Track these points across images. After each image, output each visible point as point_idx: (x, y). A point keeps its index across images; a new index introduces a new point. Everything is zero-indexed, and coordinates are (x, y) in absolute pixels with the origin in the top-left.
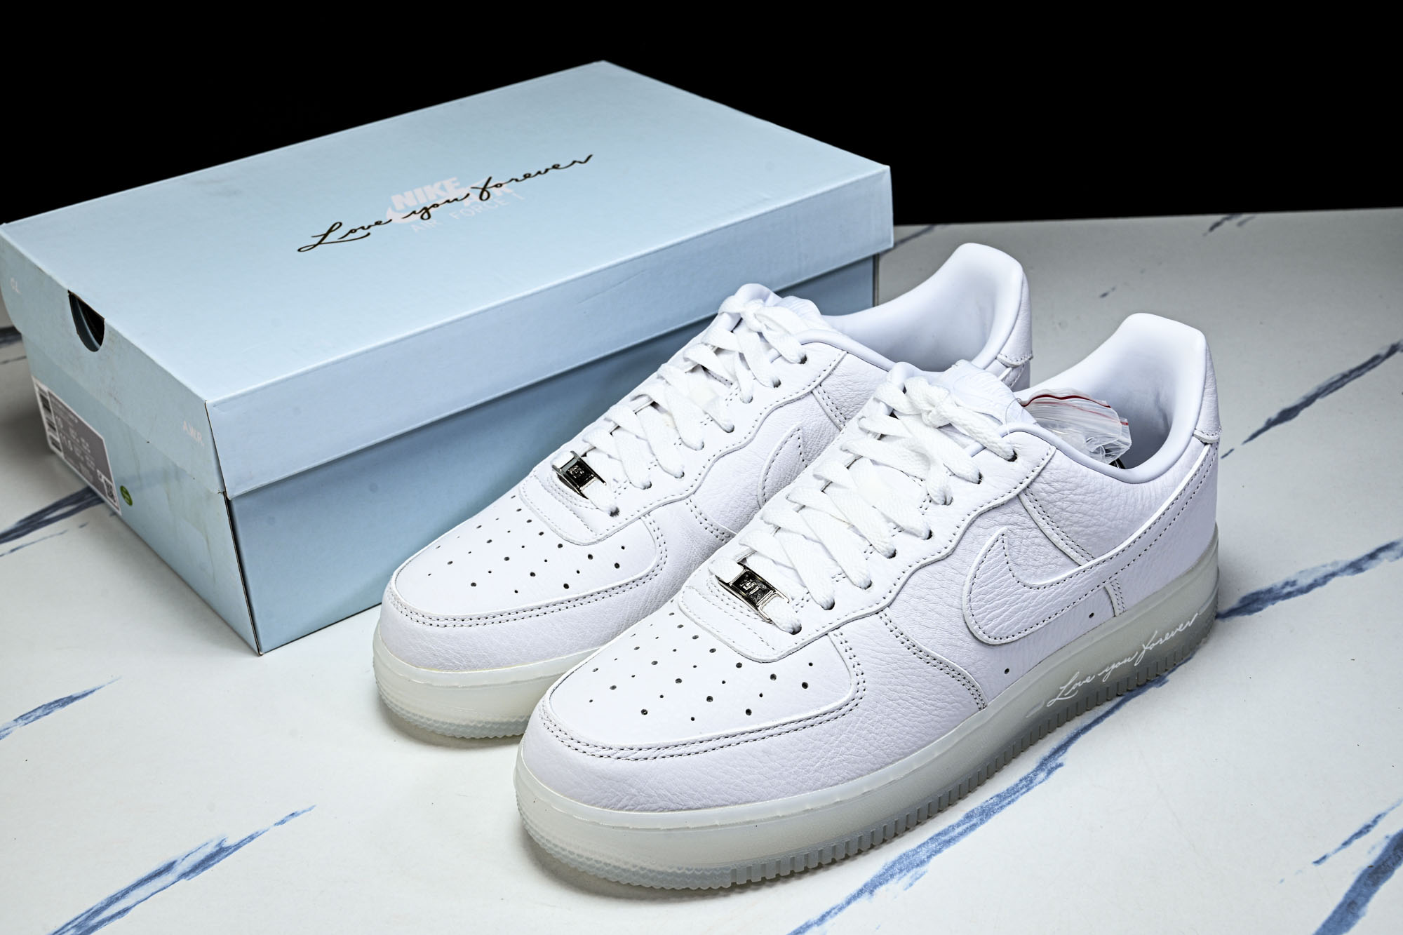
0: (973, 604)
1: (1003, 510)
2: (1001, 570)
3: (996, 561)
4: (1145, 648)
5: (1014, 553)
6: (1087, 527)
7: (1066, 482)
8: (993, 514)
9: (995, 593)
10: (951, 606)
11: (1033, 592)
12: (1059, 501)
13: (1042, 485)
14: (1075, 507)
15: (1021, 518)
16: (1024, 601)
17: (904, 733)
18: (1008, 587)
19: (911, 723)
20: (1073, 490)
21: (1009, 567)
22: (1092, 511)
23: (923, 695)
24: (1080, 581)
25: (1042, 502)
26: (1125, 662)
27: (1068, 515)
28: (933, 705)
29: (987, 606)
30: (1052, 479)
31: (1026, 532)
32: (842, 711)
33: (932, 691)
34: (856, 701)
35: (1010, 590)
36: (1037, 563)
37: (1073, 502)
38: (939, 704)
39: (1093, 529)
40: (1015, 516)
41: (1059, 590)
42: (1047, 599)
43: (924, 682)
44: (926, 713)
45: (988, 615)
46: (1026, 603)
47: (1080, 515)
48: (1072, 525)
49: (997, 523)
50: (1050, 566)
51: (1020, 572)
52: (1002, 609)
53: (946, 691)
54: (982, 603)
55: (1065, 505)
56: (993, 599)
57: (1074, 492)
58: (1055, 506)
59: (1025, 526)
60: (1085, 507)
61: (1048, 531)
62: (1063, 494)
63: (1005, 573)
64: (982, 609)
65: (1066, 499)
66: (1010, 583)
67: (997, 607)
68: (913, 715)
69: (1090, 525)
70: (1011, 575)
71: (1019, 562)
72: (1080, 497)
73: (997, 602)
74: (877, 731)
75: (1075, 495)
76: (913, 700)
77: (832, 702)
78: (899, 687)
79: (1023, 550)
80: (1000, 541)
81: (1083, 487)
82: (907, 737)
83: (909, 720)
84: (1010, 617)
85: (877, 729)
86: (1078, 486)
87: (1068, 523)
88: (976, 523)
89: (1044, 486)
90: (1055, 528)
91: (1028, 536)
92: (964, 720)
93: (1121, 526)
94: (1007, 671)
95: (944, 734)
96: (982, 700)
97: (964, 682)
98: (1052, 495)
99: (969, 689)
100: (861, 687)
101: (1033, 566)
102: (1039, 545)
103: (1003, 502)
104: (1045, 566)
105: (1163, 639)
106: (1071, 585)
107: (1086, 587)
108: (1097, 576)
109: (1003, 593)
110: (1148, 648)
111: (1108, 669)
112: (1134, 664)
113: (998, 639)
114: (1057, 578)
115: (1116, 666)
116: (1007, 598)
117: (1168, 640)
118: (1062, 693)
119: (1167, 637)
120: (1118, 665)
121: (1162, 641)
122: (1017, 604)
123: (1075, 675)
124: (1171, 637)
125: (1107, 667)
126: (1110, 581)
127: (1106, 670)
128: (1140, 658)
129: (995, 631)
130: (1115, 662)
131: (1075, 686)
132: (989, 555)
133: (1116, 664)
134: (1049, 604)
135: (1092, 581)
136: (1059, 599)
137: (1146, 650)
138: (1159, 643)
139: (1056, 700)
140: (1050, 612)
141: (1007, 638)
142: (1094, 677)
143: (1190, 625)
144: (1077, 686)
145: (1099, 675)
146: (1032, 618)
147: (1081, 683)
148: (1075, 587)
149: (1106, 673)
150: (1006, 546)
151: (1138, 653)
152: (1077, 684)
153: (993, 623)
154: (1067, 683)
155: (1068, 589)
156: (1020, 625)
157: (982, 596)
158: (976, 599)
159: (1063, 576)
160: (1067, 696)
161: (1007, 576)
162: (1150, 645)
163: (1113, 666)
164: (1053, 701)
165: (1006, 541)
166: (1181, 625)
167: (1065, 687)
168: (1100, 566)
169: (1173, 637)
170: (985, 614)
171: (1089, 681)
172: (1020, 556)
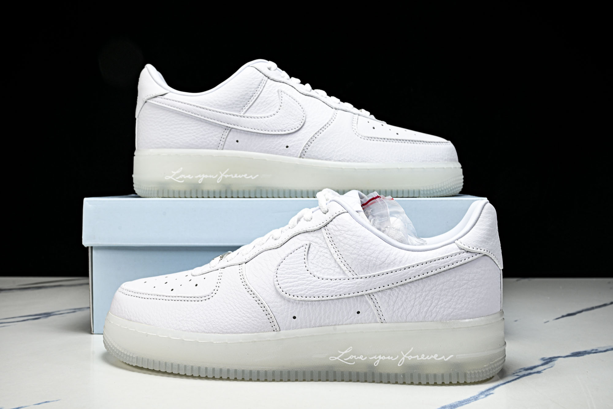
0: (278, 271)
1: (312, 234)
2: (299, 260)
3: (298, 256)
4: (405, 356)
5: (311, 256)
6: (351, 254)
7: (343, 226)
8: (306, 234)
9: (293, 270)
11: (316, 279)
12: (339, 236)
13: (333, 226)
14: (345, 241)
15: (320, 241)
16: (307, 281)
19: (230, 318)
20: (346, 231)
21: (306, 262)
22: (354, 246)
23: (241, 306)
24: (345, 283)
25: (331, 235)
26: (389, 358)
28: (244, 314)
29: (286, 275)
30: (337, 223)
31: (321, 249)
33: (246, 306)
34: (210, 296)
35: (302, 272)
36: (323, 266)
37: (346, 238)
38: (248, 315)
39: (355, 256)
40: (318, 239)
41: (331, 283)
42: (322, 285)
43: (244, 300)
44: (239, 316)
46: (309, 282)
47: (348, 246)
49: (307, 239)
50: (330, 270)
51: (312, 267)
52: (294, 280)
53: (253, 310)
54: (284, 273)
55: (341, 239)
56: (290, 273)
57: (346, 233)
58: (337, 238)
59: (322, 246)
60: (351, 242)
61: (333, 251)
62: (341, 232)
63: (302, 263)
64: (283, 275)
65: (342, 235)
66: (302, 269)
67: (291, 278)
68: (233, 314)
69: (353, 252)
70: (304, 265)
71: (312, 262)
72: (349, 236)
73: (292, 275)
74: (212, 314)
75: (347, 234)
76: (235, 307)
78: (231, 298)
79: (317, 257)
80: (304, 247)
81: (352, 231)
82: (226, 323)
83: (230, 316)
84: (297, 286)
86: (349, 230)
87: (342, 249)
88: (298, 236)
89: (333, 227)
90: (337, 251)
91: (322, 251)
92: (263, 332)
93: (374, 262)
94: (294, 318)
95: (248, 333)
96: (275, 325)
97: (264, 309)
98: (336, 232)
99: (267, 315)
100: (214, 292)
101: (320, 267)
102: (327, 258)
103: (312, 229)
104: (327, 269)
105: (420, 357)
106: (338, 283)
107: (349, 289)
108: (356, 286)
109: (297, 272)
110: (407, 357)
111: (376, 357)
112: (398, 364)
113: (288, 294)
114: (332, 277)
115: (382, 358)
116: (298, 276)
117: (424, 360)
118: (342, 356)
119: (423, 357)
120: (384, 358)
121: (419, 358)
122: (303, 280)
123: (350, 348)
124: (427, 359)
125: (376, 356)
126: (367, 293)
127: (375, 357)
128: (402, 361)
129: (286, 289)
130: (381, 355)
131: (352, 357)
132: (296, 251)
133: (381, 357)
134: (323, 288)
135: (353, 287)
136: (330, 288)
137: (405, 358)
138: (416, 358)
139: (337, 359)
140: (323, 293)
141: (294, 296)
142: (366, 358)
143: (445, 360)
144: (354, 358)
145: (370, 358)
146: (311, 292)
147: (356, 357)
148: (341, 285)
149: (375, 360)
150: (307, 250)
151: (399, 357)
152: (353, 357)
153: (286, 285)
154: (343, 351)
155: (337, 285)
156: (302, 292)
157: (284, 269)
158: (281, 270)
159: (335, 277)
160: (346, 361)
161: (302, 265)
162: (407, 356)
163: (380, 357)
164: (334, 358)
165: (307, 248)
166: (436, 355)
167: (343, 353)
168: (358, 280)
169: (428, 360)
170: (284, 278)
171: (363, 359)
172: (314, 259)
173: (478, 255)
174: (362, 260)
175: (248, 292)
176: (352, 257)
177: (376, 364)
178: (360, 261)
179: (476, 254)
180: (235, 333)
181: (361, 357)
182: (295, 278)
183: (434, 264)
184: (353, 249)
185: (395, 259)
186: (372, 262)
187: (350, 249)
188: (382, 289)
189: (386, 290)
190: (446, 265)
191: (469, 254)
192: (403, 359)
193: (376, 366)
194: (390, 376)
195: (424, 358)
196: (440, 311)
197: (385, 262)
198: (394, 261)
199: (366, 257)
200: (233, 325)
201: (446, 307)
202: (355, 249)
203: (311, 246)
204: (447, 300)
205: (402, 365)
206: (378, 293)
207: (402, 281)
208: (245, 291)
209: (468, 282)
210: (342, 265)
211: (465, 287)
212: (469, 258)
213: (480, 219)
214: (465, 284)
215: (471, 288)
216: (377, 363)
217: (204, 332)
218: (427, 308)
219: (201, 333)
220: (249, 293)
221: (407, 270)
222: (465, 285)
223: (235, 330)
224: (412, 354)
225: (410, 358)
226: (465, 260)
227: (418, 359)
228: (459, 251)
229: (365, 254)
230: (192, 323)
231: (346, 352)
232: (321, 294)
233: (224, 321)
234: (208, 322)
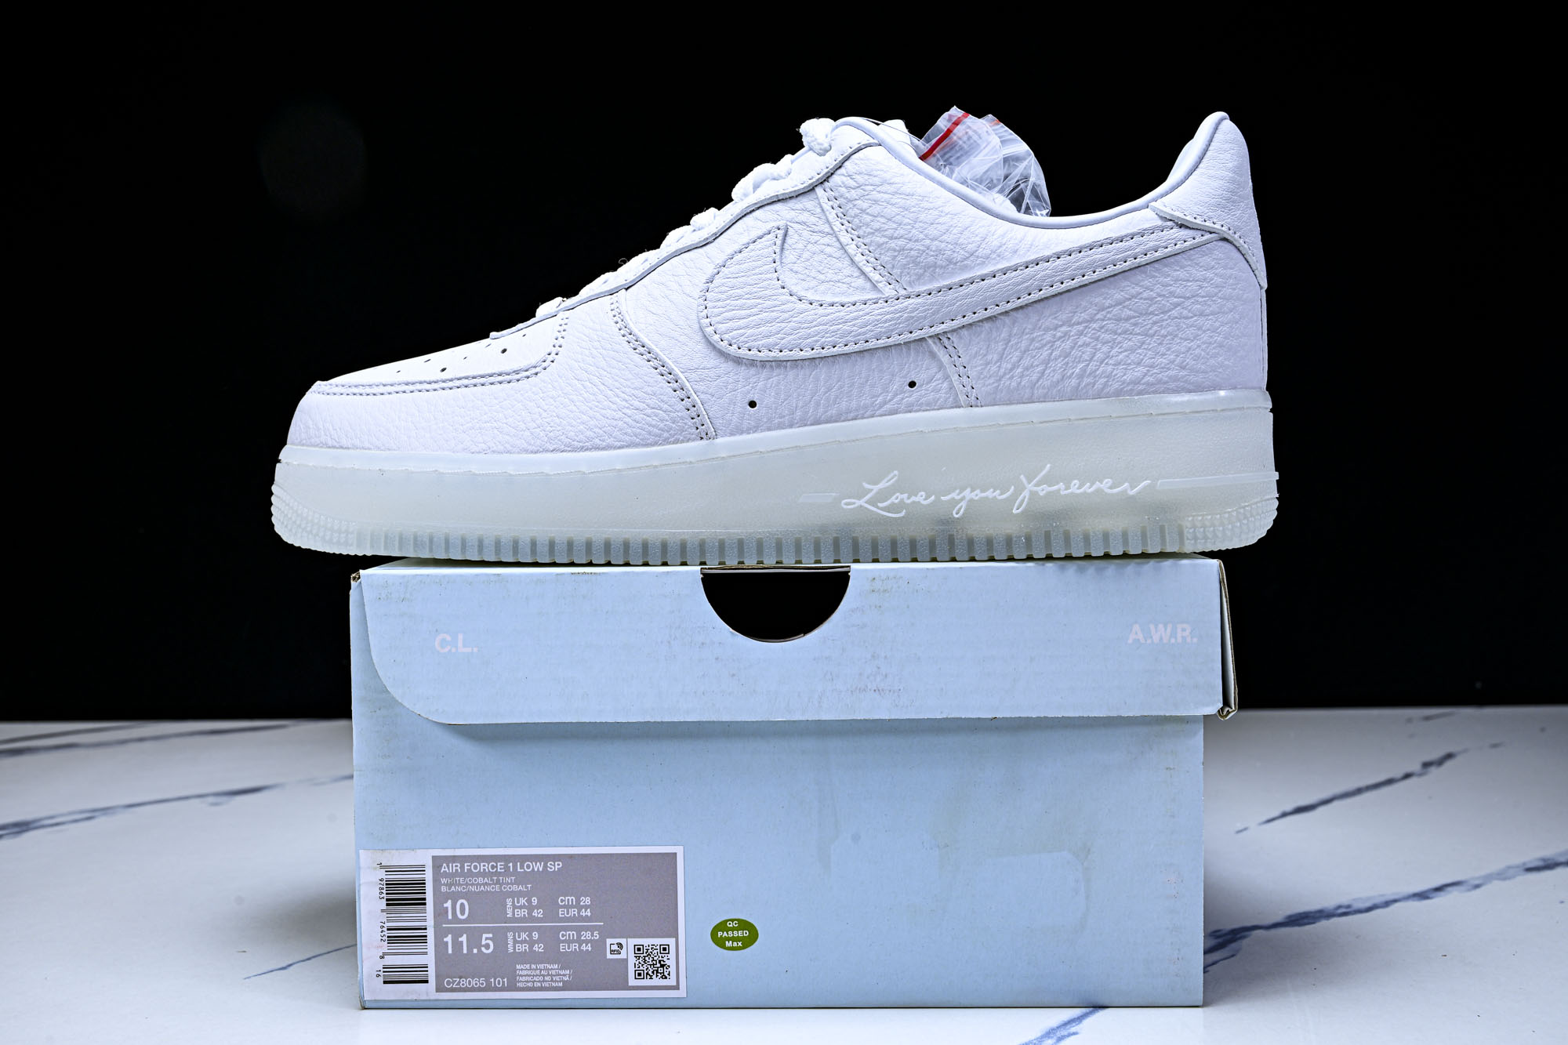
0: (709, 295)
1: (792, 204)
3: (759, 255)
4: (1030, 487)
6: (891, 238)
7: (870, 175)
8: (778, 206)
9: (745, 290)
11: (804, 306)
12: (860, 200)
13: (843, 177)
14: (876, 209)
15: (813, 219)
16: (784, 312)
17: (579, 421)
19: (591, 413)
20: (878, 186)
22: (898, 218)
23: (617, 384)
24: (877, 312)
25: (841, 201)
26: (989, 494)
27: (868, 218)
28: (626, 401)
29: (728, 301)
30: (854, 171)
31: (816, 237)
33: (629, 383)
34: (538, 370)
36: (822, 277)
37: (876, 202)
38: (636, 403)
39: (901, 242)
40: (806, 214)
41: (842, 314)
42: (819, 320)
43: (624, 370)
44: (614, 407)
45: (726, 311)
46: (786, 315)
47: (883, 220)
48: (873, 233)
49: (780, 218)
50: (840, 284)
52: (748, 312)
53: (649, 390)
55: (865, 205)
56: (740, 297)
57: (878, 189)
58: (854, 206)
59: (816, 229)
60: (890, 211)
61: (845, 238)
62: (864, 191)
63: (767, 272)
65: (867, 197)
66: (769, 285)
67: (741, 308)
68: (597, 404)
69: (895, 235)
71: (794, 269)
72: (886, 196)
73: (745, 301)
74: (546, 407)
75: (880, 193)
76: (602, 387)
78: (591, 368)
80: (773, 235)
81: (889, 183)
82: (582, 427)
83: (592, 409)
84: (758, 325)
85: (546, 404)
86: (884, 182)
87: (869, 230)
88: (754, 214)
89: (844, 179)
90: (855, 237)
91: (818, 241)
92: (673, 443)
93: (949, 253)
94: (752, 404)
95: (636, 445)
96: (703, 425)
97: (675, 385)
98: (853, 191)
99: (682, 400)
100: (550, 358)
101: (814, 278)
102: (830, 256)
103: (791, 192)
104: (833, 283)
105: (1068, 488)
106: (861, 313)
107: (887, 325)
108: (906, 315)
109: (756, 293)
110: (1035, 489)
111: (958, 495)
112: (1012, 509)
113: (735, 346)
114: (844, 300)
115: (973, 495)
116: (760, 301)
117: (1077, 495)
118: (871, 498)
119: (1075, 488)
120: (977, 495)
121: (1066, 489)
122: (772, 311)
123: (892, 475)
124: (1085, 492)
125: (958, 491)
126: (933, 334)
127: (955, 495)
128: (1023, 501)
129: (730, 334)
130: (972, 488)
131: (897, 498)
132: (752, 246)
133: (972, 491)
134: (821, 327)
135: (898, 318)
136: (841, 326)
137: (1031, 491)
138: (1060, 490)
139: (861, 506)
140: (823, 340)
141: (750, 350)
142: (933, 497)
143: (1132, 493)
144: (902, 500)
145: (942, 498)
146: (792, 337)
147: (909, 498)
148: (867, 317)
149: (956, 502)
150: (779, 242)
151: (1015, 490)
152: (901, 496)
153: (730, 324)
154: (876, 483)
155: (855, 319)
156: (771, 340)
157: (723, 289)
158: (716, 290)
159: (853, 299)
160: (882, 509)
161: (768, 276)
162: (1037, 485)
163: (967, 493)
164: (854, 503)
165: (780, 237)
166: (1108, 482)
167: (876, 488)
168: (911, 301)
169: (1088, 494)
171: (925, 503)
172: (799, 261)
173: (1208, 236)
174: (919, 250)
175: (635, 349)
176: (893, 245)
177: (957, 514)
178: (913, 253)
179: (1203, 233)
180: (603, 449)
181: (920, 498)
182: (751, 307)
183: (1098, 254)
184: (895, 226)
185: (1000, 247)
186: (944, 254)
187: (887, 227)
188: (971, 321)
189: (981, 324)
190: (1128, 256)
191: (1184, 233)
192: (1026, 494)
193: (958, 518)
194: (995, 541)
195: (1078, 488)
196: (1115, 372)
197: (977, 254)
198: (999, 251)
199: (928, 242)
200: (596, 430)
201: (1129, 361)
202: (900, 224)
203: (789, 233)
204: (1130, 343)
205: (1022, 512)
206: (960, 331)
207: (1019, 298)
208: (628, 348)
209: (1184, 302)
210: (868, 269)
211: (1174, 313)
212: (1185, 242)
213: (1209, 154)
214: (1177, 305)
215: (1192, 317)
216: (960, 509)
217: (526, 451)
218: (1082, 365)
219: (519, 453)
220: (637, 351)
221: (1032, 269)
222: (1176, 307)
223: (603, 441)
224: (1048, 480)
225: (1043, 490)
226: (1175, 245)
227: (1062, 493)
228: (1159, 223)
229: (926, 236)
230: (496, 431)
231: (882, 485)
232: (817, 341)
233: (574, 423)
234: (535, 428)
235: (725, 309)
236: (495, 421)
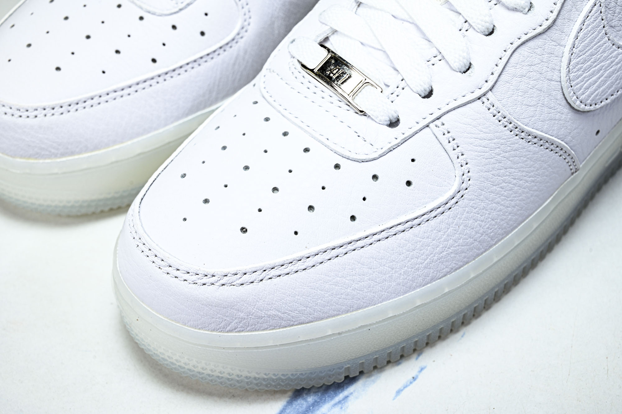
0: (572, 75)
2: (598, 35)
3: (593, 28)
5: (609, 15)
9: (592, 60)
10: (551, 80)
16: (617, 64)
17: (507, 214)
18: (604, 52)
19: (513, 203)
21: (606, 31)
23: (524, 174)
28: (534, 182)
29: (584, 75)
32: (448, 206)
33: (532, 169)
34: (462, 193)
35: (605, 55)
38: (539, 179)
43: (526, 161)
44: (526, 190)
45: (585, 83)
51: (614, 34)
52: (598, 76)
53: (545, 165)
54: (580, 73)
56: (590, 67)
63: (602, 38)
64: (580, 79)
66: (605, 48)
67: (593, 74)
68: (514, 195)
70: (606, 39)
71: (613, 25)
73: (594, 69)
74: (482, 218)
76: (515, 181)
77: (437, 198)
78: (502, 171)
79: (617, 11)
82: (510, 217)
83: (512, 201)
84: (605, 81)
85: (482, 216)
109: (599, 59)
113: (593, 105)
116: (603, 64)
122: (611, 67)
129: (590, 99)
132: (587, 22)
141: (601, 102)
153: (589, 91)
156: (613, 88)
157: (579, 66)
158: (575, 70)
161: (604, 40)
170: (582, 83)
172: (614, 17)
182: (599, 71)
217: (478, 255)
219: (474, 259)
220: (531, 143)
230: (453, 256)
233: (505, 217)
234: (481, 236)
235: (584, 82)
236: (449, 248)
